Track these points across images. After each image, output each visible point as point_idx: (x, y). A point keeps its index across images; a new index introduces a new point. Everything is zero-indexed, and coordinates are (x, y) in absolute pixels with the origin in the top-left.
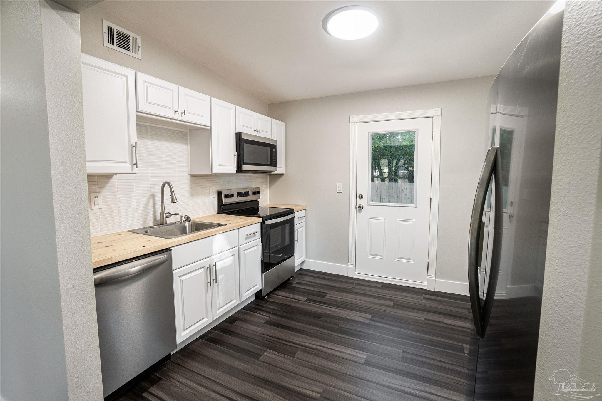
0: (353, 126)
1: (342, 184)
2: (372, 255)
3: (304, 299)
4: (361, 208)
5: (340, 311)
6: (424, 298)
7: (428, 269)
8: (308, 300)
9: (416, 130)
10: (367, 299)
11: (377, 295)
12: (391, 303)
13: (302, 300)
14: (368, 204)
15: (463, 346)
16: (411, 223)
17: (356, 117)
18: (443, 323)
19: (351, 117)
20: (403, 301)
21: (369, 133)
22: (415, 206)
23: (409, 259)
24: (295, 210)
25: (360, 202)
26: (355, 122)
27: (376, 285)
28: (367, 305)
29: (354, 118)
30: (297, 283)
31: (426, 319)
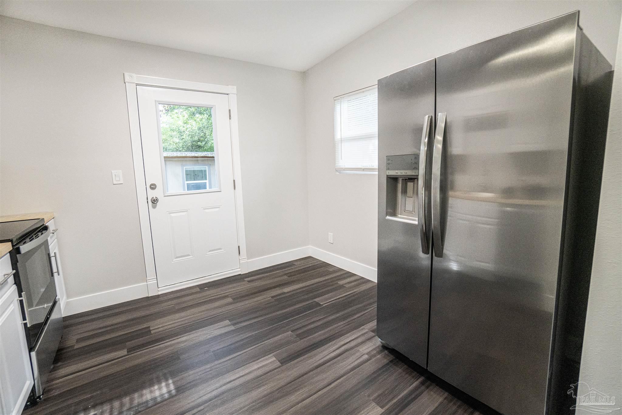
0: (131, 88)
1: (121, 171)
2: (177, 258)
3: (124, 352)
4: (155, 201)
5: (192, 336)
6: (249, 281)
7: (239, 253)
8: (130, 350)
9: (213, 106)
10: (203, 308)
11: (208, 299)
12: (230, 300)
13: (120, 356)
14: (164, 195)
15: (315, 301)
16: (217, 209)
17: (134, 75)
18: (284, 293)
19: (127, 75)
20: (232, 294)
21: (157, 102)
22: (220, 190)
23: (220, 249)
24: (45, 220)
25: (152, 194)
26: (133, 83)
27: (193, 291)
28: (212, 313)
29: (132, 78)
30: (78, 341)
31: (272, 297)
